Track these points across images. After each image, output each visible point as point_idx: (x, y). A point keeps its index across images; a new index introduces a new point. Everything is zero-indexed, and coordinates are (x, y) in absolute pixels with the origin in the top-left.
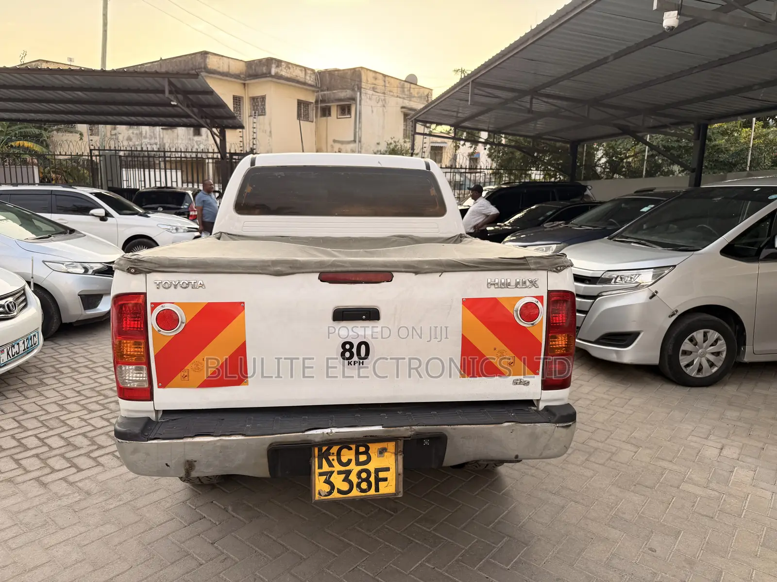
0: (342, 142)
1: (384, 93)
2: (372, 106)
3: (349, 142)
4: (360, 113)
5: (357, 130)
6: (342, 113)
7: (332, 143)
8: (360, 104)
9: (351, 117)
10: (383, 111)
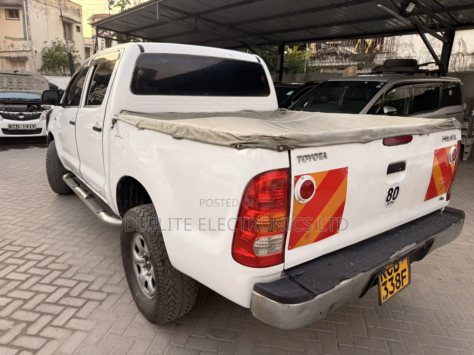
0: (13, 39)
1: (46, 4)
2: (37, 13)
3: (20, 39)
4: (28, 18)
5: (27, 30)
6: (10, 16)
7: (4, 39)
8: (27, 10)
9: (19, 20)
10: (46, 17)
